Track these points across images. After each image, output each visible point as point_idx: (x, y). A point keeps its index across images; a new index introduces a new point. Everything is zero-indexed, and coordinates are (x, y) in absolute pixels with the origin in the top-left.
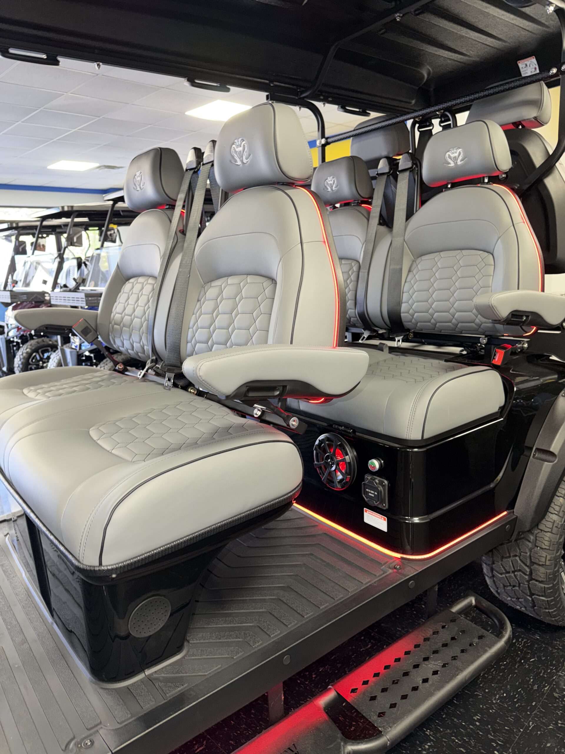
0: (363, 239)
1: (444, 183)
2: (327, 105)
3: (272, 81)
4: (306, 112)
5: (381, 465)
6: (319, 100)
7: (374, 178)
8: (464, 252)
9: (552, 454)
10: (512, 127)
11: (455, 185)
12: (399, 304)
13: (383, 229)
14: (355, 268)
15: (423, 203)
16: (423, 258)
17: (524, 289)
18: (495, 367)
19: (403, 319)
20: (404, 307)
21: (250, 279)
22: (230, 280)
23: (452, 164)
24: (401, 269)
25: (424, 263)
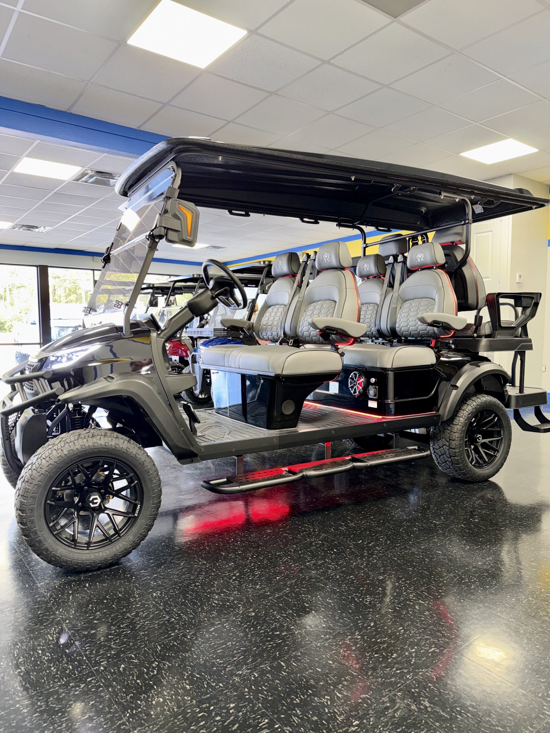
0: (380, 294)
1: (418, 268)
2: (368, 227)
3: (339, 217)
4: (356, 231)
5: (375, 381)
6: (363, 224)
7: (387, 265)
8: (424, 299)
9: (457, 387)
10: (451, 244)
12: (395, 323)
13: (390, 289)
14: (376, 308)
15: (408, 277)
16: (407, 302)
17: (445, 313)
18: (432, 348)
19: (397, 331)
20: (397, 325)
21: (326, 302)
22: (319, 303)
23: (419, 260)
24: (396, 307)
25: (407, 305)
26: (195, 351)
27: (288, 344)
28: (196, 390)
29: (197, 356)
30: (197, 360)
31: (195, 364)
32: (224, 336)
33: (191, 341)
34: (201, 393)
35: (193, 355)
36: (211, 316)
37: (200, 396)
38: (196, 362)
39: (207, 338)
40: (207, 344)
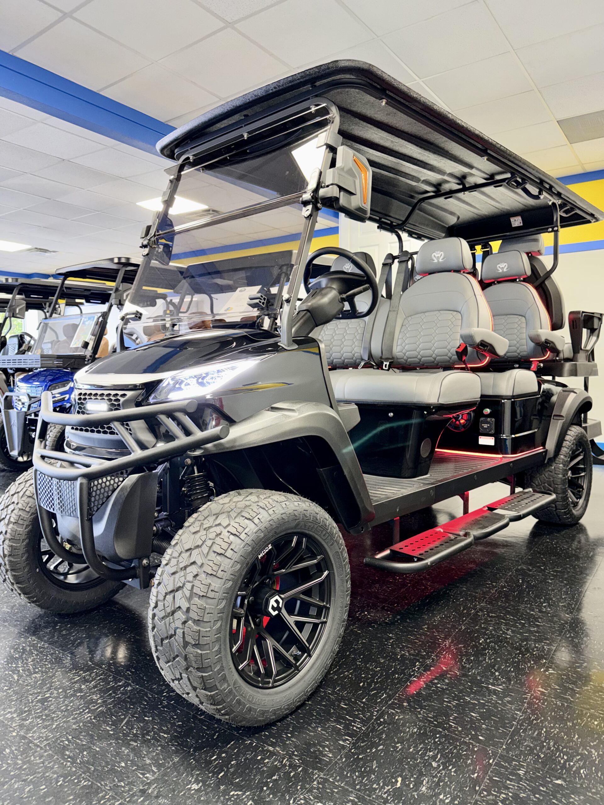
4: (394, 237)
5: (490, 412)
9: (563, 417)
11: (499, 282)
23: (501, 271)
26: (12, 391)
27: (382, 369)
28: (13, 449)
29: (14, 398)
30: (15, 404)
31: (11, 411)
32: (58, 367)
33: (4, 377)
34: (21, 454)
35: (7, 397)
36: (35, 340)
37: (20, 459)
38: (12, 408)
39: (30, 370)
40: (29, 379)
